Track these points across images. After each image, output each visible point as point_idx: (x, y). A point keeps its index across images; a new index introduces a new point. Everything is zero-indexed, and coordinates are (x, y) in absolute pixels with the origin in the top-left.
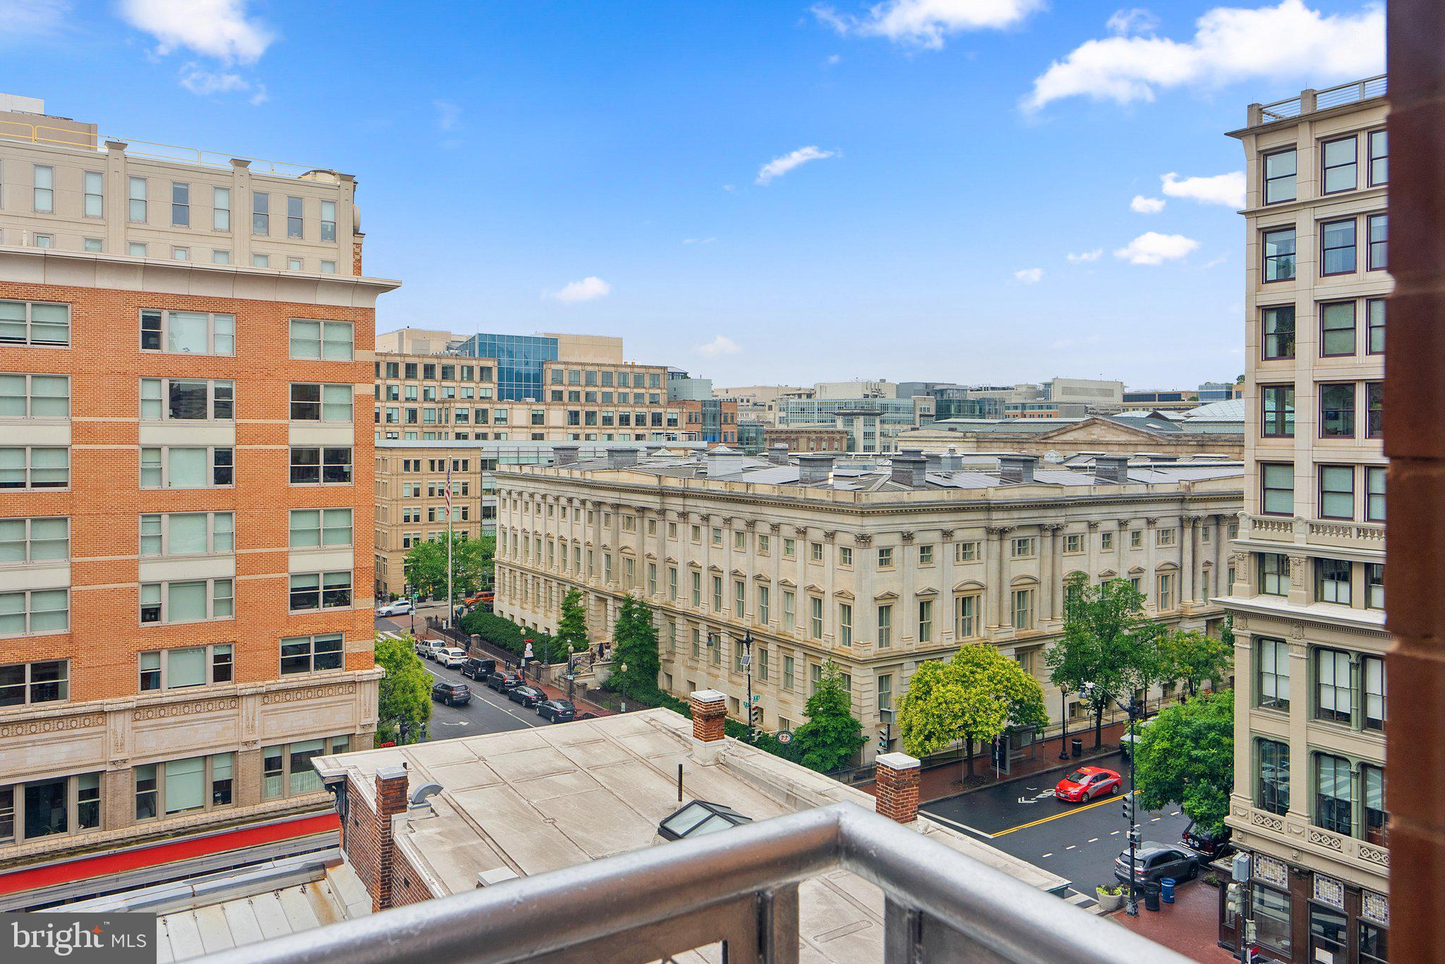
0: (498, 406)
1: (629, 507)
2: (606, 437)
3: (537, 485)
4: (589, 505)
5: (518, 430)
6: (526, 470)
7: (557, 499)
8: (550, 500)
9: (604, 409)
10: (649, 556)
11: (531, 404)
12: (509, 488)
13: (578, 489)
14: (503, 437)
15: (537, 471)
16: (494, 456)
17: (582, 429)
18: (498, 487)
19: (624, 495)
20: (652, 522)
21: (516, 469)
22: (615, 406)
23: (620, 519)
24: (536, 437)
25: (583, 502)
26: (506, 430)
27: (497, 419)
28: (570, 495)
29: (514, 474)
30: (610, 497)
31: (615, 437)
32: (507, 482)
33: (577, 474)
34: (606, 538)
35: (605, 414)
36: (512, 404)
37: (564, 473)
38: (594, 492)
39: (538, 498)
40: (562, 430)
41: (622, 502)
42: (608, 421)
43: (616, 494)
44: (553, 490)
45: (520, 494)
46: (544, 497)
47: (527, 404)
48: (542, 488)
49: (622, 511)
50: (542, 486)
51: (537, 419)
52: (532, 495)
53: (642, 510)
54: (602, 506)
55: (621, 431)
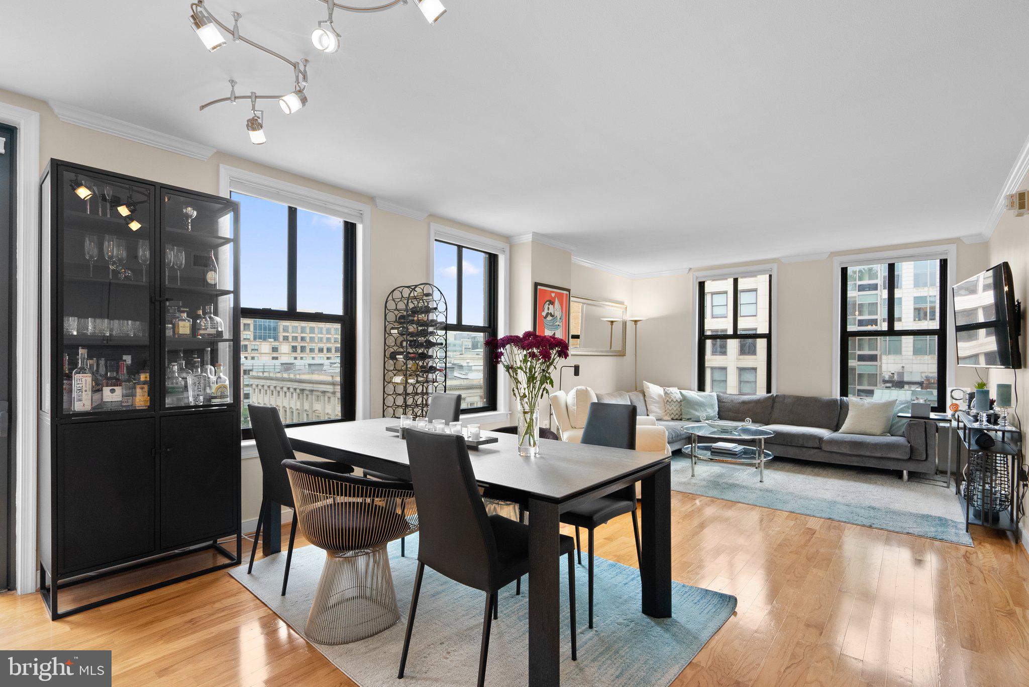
0: (254, 343)
1: (318, 391)
2: (311, 358)
3: (271, 381)
4: (298, 391)
5: (264, 355)
6: (266, 374)
7: (282, 388)
8: (278, 389)
9: (310, 345)
10: (327, 414)
11: (271, 342)
12: (256, 383)
13: (293, 383)
14: (256, 358)
15: (272, 375)
16: (251, 368)
17: (299, 354)
18: (251, 383)
19: (315, 385)
20: (329, 398)
21: (261, 374)
22: (316, 343)
23: (314, 397)
24: (274, 358)
25: (295, 389)
26: (258, 355)
27: (252, 350)
28: (288, 386)
29: (259, 376)
30: (308, 387)
31: (316, 358)
32: (256, 380)
33: (292, 376)
34: (307, 406)
35: (311, 347)
36: (261, 342)
37: (285, 375)
38: (300, 384)
39: (272, 388)
40: (288, 355)
41: (315, 389)
42: (312, 350)
43: (311, 385)
44: (280, 384)
45: (263, 386)
46: (275, 387)
47: (269, 342)
48: (274, 383)
49: (314, 393)
50: (274, 382)
51: (275, 349)
52: (269, 387)
53: (324, 392)
54: (305, 391)
55: (319, 355)
